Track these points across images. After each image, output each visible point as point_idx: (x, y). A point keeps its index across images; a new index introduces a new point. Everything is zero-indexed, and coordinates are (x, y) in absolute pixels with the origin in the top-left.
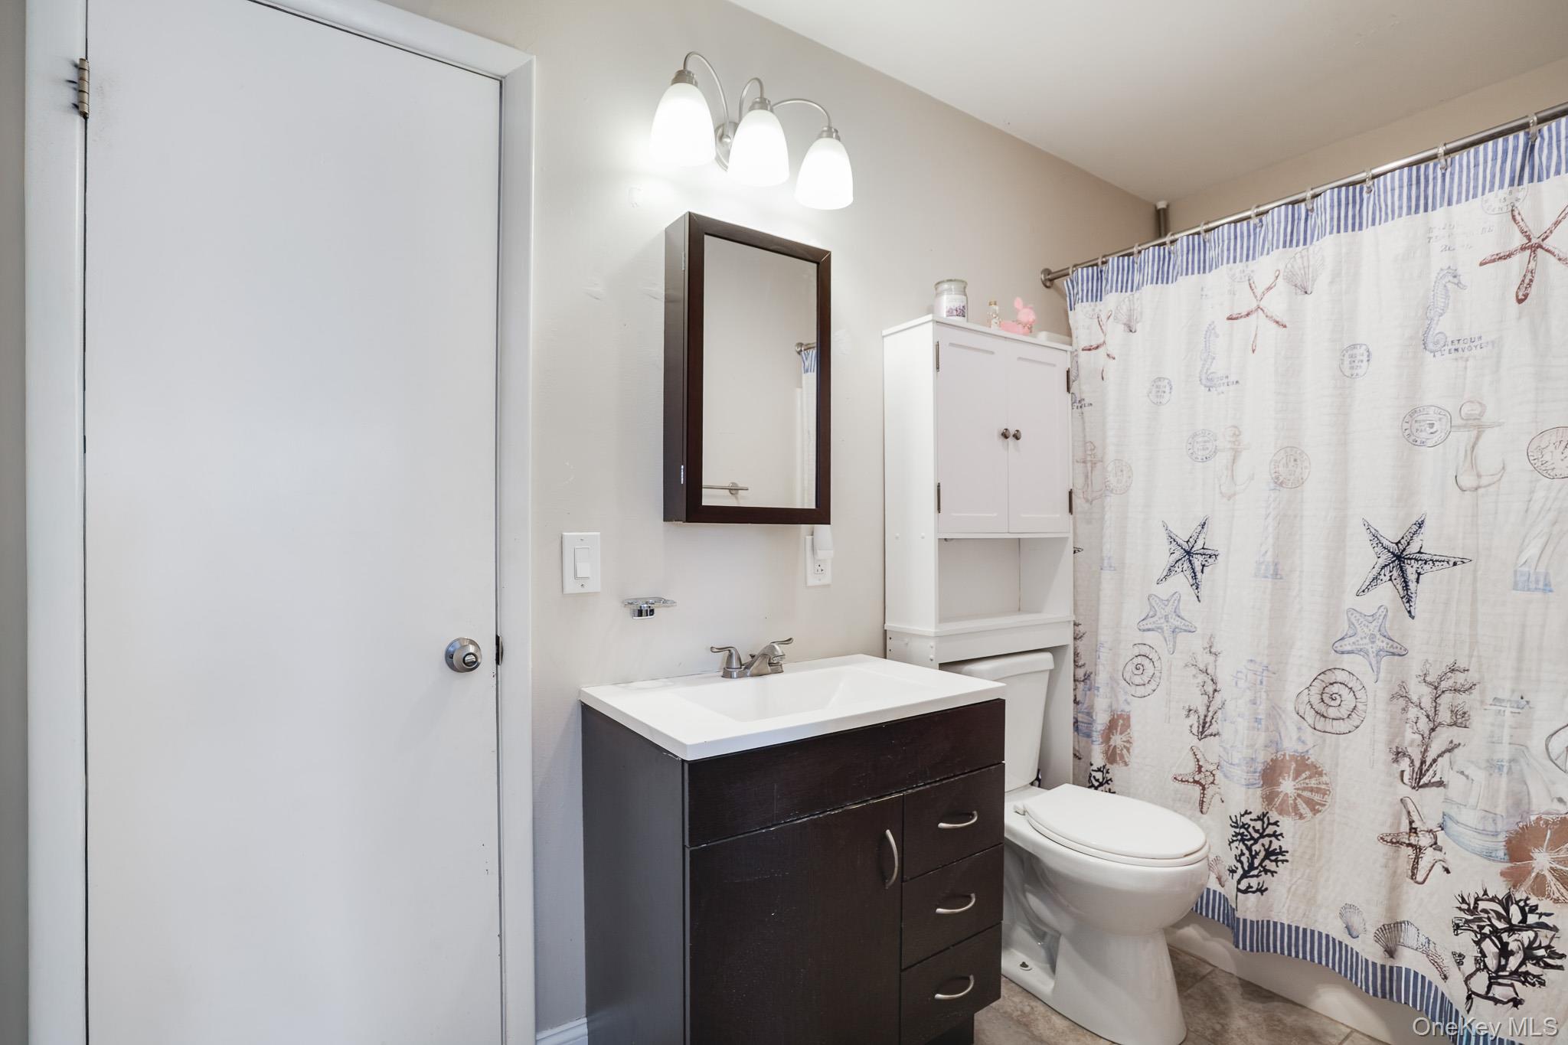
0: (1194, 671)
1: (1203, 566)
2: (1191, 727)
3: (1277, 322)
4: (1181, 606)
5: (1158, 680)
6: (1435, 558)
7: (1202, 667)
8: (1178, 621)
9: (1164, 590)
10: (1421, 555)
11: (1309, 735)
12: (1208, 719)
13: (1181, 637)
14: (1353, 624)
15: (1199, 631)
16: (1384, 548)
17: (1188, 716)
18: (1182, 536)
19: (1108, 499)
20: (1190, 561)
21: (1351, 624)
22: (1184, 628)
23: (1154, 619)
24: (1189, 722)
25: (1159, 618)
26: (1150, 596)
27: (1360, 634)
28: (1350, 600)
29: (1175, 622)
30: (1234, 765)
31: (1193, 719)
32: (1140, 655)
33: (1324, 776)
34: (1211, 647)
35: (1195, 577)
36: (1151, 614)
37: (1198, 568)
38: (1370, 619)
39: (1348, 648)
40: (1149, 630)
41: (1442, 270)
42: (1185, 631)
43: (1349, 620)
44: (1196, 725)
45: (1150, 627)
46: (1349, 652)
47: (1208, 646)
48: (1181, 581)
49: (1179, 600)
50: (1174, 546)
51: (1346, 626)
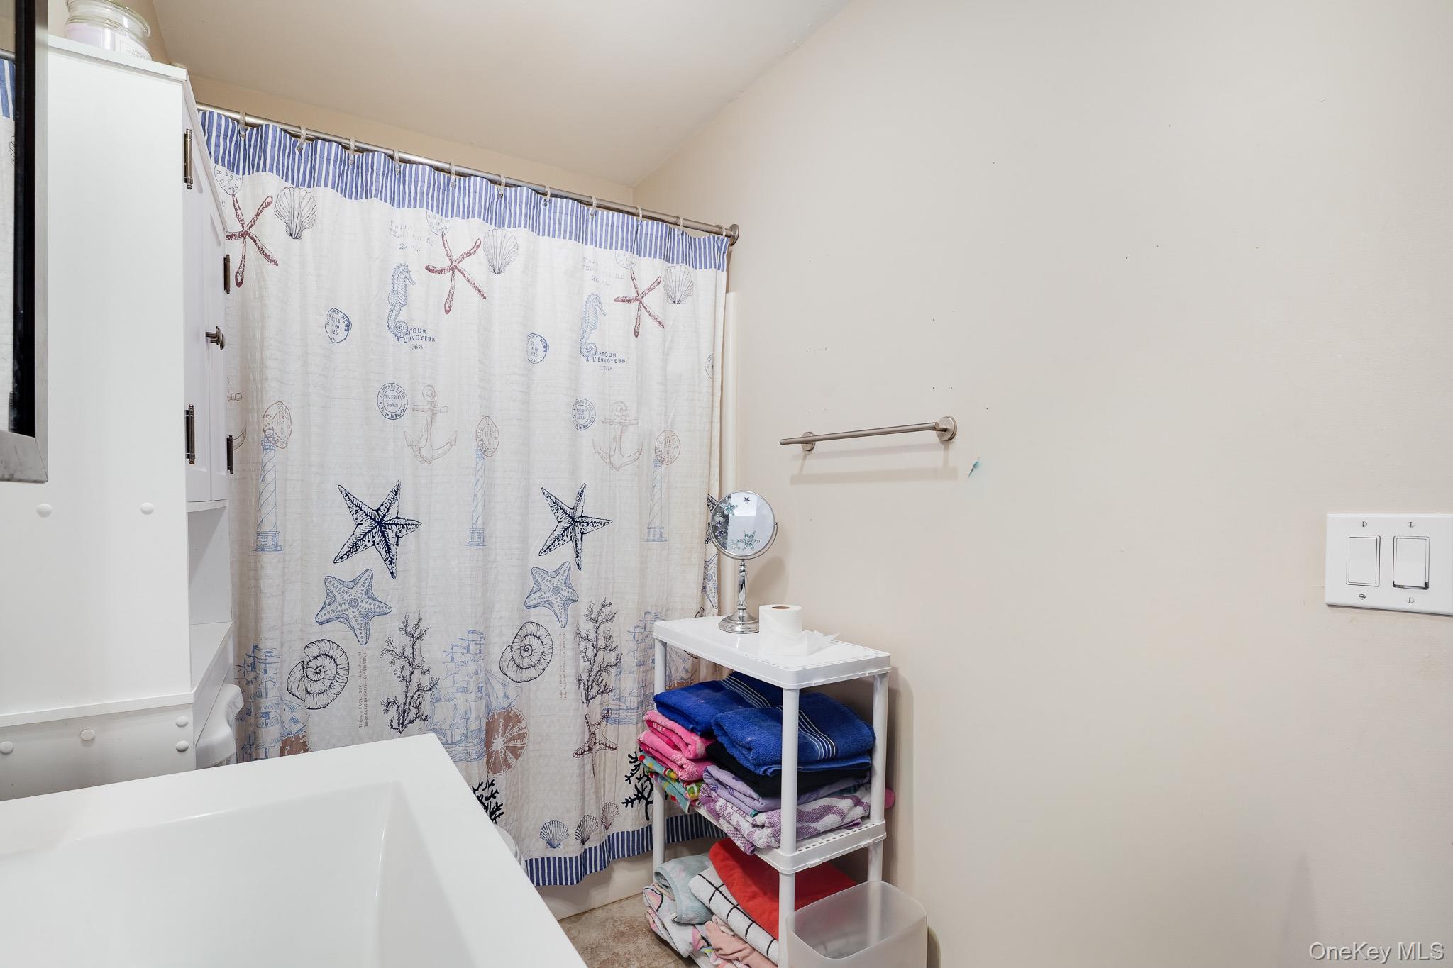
0: (390, 657)
1: (398, 537)
2: (391, 721)
3: (479, 291)
4: (374, 586)
5: (343, 680)
6: (594, 520)
7: (399, 651)
8: (370, 604)
9: (346, 570)
10: (584, 518)
11: (512, 690)
12: (407, 708)
13: (376, 622)
14: (538, 581)
15: (395, 611)
16: (566, 513)
17: (387, 711)
18: (372, 502)
19: (271, 454)
20: (383, 533)
21: (536, 581)
22: (378, 610)
23: (332, 607)
24: (388, 716)
25: (340, 605)
26: (327, 578)
27: (544, 588)
28: (534, 560)
29: (366, 605)
30: (455, 743)
31: (393, 711)
32: (320, 655)
33: (523, 721)
34: (406, 626)
35: (388, 550)
36: (329, 600)
37: (392, 540)
38: (553, 574)
39: (534, 602)
40: (327, 621)
41: (592, 294)
42: (380, 614)
43: (534, 578)
44: (396, 717)
45: (328, 616)
46: (535, 606)
47: (403, 626)
48: (371, 557)
49: (371, 579)
50: (360, 516)
51: (532, 584)
